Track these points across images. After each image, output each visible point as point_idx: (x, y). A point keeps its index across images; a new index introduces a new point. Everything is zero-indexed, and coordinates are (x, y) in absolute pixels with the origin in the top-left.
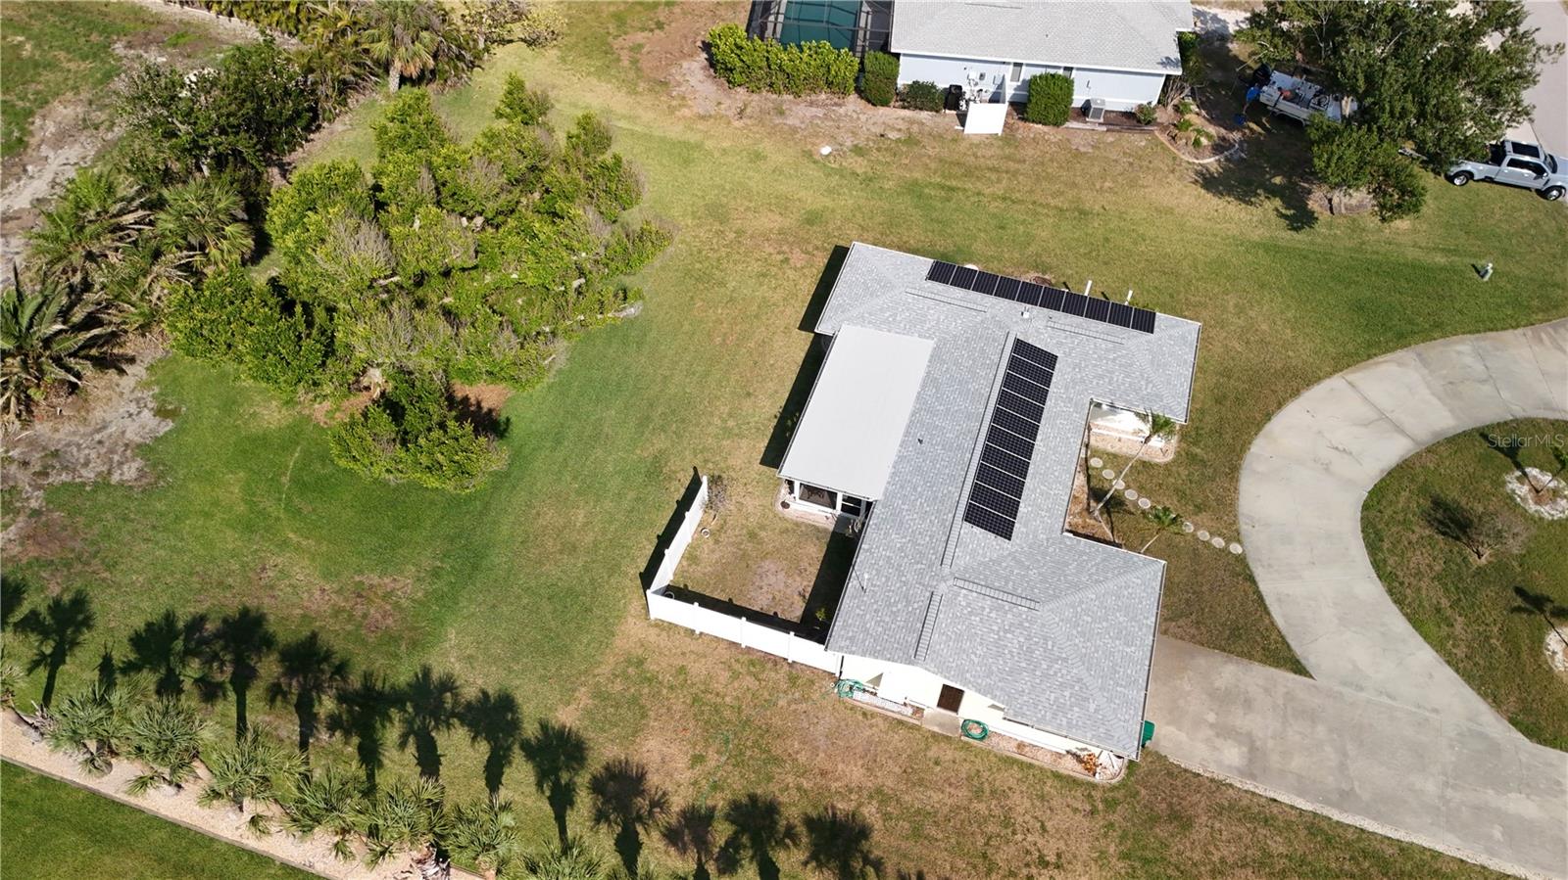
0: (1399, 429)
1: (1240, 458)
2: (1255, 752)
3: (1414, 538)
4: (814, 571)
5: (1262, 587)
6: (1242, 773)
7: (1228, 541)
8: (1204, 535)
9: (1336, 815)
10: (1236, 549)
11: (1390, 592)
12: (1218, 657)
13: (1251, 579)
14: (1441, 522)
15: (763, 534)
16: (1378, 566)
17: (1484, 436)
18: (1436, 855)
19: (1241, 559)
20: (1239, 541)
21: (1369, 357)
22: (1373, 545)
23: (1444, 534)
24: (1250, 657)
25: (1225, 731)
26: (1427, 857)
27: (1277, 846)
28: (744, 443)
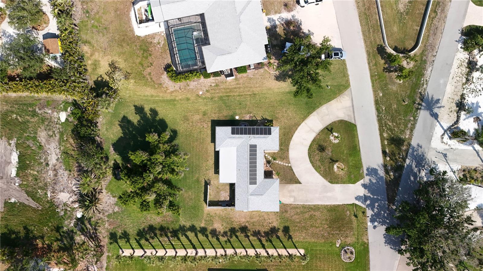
0: (314, 131)
1: (289, 146)
2: (295, 198)
3: (316, 154)
4: (229, 191)
5: (294, 171)
6: (293, 202)
7: (288, 164)
8: (285, 164)
9: (306, 204)
10: (290, 165)
11: (312, 165)
12: (289, 185)
13: (292, 170)
14: (320, 150)
15: (219, 187)
16: (311, 161)
17: (327, 128)
18: (318, 205)
19: (291, 167)
20: (290, 163)
21: (309, 116)
22: (310, 157)
23: (320, 151)
24: (293, 183)
25: (291, 196)
26: (317, 206)
27: (299, 211)
28: (210, 171)
